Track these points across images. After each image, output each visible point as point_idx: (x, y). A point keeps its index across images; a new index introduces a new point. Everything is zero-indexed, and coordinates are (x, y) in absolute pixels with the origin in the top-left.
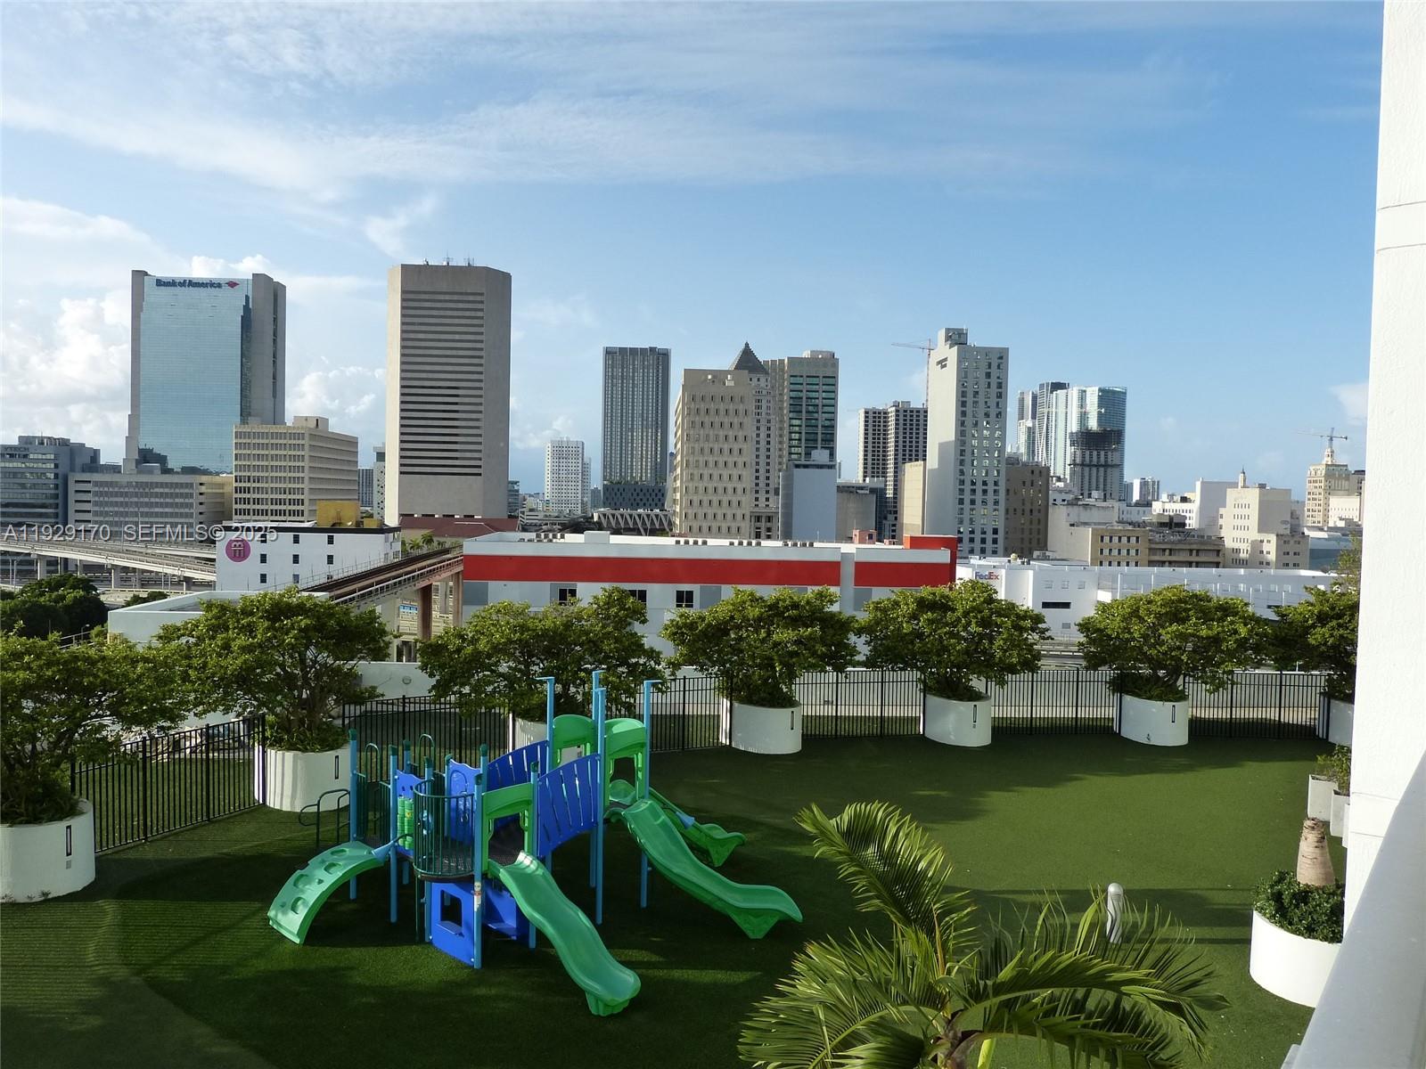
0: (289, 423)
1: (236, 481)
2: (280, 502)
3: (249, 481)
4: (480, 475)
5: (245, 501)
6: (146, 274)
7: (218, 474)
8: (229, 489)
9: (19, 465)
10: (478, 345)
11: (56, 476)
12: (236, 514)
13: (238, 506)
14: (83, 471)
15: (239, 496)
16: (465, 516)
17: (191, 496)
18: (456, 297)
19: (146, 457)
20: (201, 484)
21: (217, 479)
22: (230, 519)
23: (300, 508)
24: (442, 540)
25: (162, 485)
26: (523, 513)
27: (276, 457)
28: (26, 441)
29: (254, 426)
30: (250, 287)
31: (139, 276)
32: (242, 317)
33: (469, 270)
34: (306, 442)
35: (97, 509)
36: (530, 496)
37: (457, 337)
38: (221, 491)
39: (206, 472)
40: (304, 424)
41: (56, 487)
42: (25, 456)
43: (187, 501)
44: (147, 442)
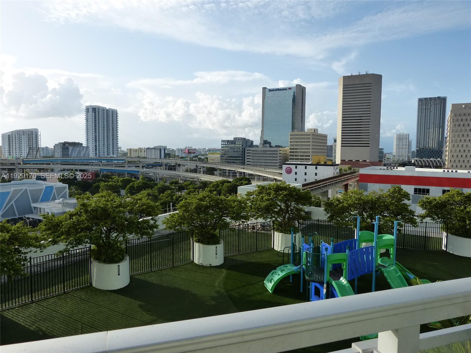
0: (306, 131)
1: (290, 149)
2: (303, 156)
3: (294, 149)
4: (369, 146)
5: (293, 156)
6: (266, 88)
7: (285, 147)
8: (288, 152)
9: (234, 146)
10: (369, 101)
11: (242, 148)
12: (290, 160)
13: (291, 157)
14: (249, 147)
15: (291, 154)
16: (363, 161)
17: (277, 154)
18: (362, 85)
19: (265, 142)
20: (280, 150)
21: (285, 149)
22: (288, 161)
23: (309, 158)
24: (354, 169)
25: (269, 151)
26: (385, 160)
27: (301, 142)
28: (235, 139)
29: (296, 132)
30: (295, 89)
31: (264, 89)
32: (293, 98)
33: (367, 75)
34: (311, 137)
35: (252, 158)
36: (388, 154)
37: (362, 99)
38: (286, 153)
39: (281, 147)
40: (310, 131)
41: (242, 151)
42: (235, 143)
43: (276, 155)
44: (265, 138)
